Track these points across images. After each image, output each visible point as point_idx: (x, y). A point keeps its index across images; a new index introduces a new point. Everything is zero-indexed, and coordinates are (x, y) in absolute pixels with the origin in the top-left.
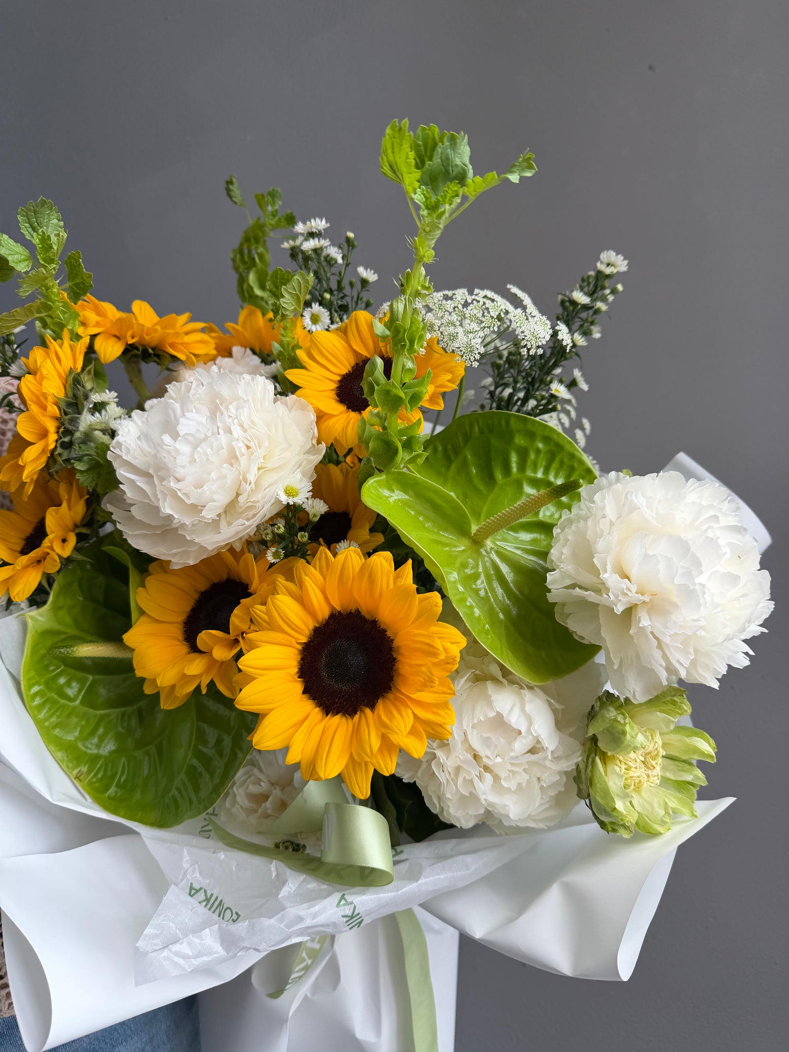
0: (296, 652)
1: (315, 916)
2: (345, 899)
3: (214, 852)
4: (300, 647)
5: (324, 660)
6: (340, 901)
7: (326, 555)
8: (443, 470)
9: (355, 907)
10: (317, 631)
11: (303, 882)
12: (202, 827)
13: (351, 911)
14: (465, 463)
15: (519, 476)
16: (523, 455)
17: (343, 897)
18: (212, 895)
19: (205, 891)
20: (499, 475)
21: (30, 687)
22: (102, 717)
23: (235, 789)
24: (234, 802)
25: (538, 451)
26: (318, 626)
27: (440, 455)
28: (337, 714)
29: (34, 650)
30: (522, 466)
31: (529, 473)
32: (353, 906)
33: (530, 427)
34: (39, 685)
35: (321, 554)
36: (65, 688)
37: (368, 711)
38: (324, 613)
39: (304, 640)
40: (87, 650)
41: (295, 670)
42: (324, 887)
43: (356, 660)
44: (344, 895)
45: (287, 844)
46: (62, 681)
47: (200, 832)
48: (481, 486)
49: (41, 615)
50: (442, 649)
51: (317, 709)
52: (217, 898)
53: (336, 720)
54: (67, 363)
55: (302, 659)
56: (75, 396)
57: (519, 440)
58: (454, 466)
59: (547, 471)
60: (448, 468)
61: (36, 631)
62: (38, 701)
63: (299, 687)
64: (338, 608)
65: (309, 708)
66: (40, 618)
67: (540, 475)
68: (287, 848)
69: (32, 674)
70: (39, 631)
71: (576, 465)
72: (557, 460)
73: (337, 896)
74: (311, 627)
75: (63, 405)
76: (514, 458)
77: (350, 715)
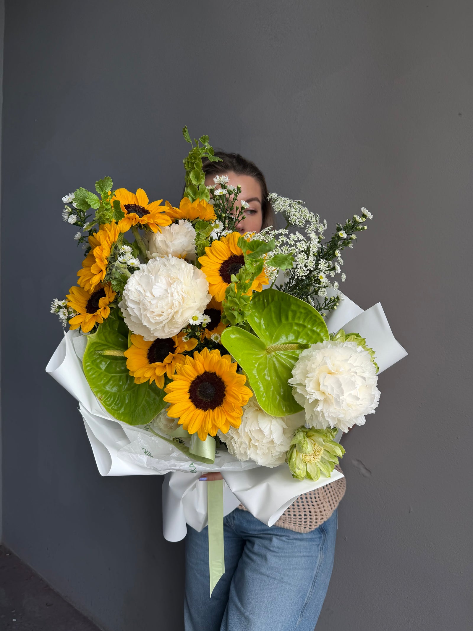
0: (189, 383)
1: (181, 466)
2: (193, 465)
3: (150, 436)
4: (191, 382)
5: (199, 388)
6: (191, 464)
7: (207, 350)
8: (261, 311)
9: (195, 469)
10: (198, 377)
11: (180, 454)
12: (145, 426)
13: (194, 469)
14: (270, 309)
15: (292, 322)
16: (294, 312)
17: (192, 464)
18: (147, 451)
19: (145, 449)
20: (283, 320)
21: (86, 363)
22: (112, 377)
23: (161, 416)
24: (160, 421)
25: (301, 313)
26: (199, 375)
27: (261, 302)
28: (200, 409)
29: (89, 349)
30: (294, 318)
31: (296, 321)
32: (195, 468)
33: (298, 303)
34: (89, 362)
35: (205, 350)
36: (99, 364)
37: (211, 411)
38: (202, 372)
39: (193, 379)
40: (109, 353)
41: (187, 390)
42: (187, 458)
43: (211, 391)
44: (193, 463)
45: (177, 440)
46: (98, 361)
47: (145, 428)
48: (275, 322)
49: (93, 336)
50: (241, 398)
51: (193, 406)
52: (149, 452)
53: (199, 412)
54: (112, 239)
55: (191, 386)
56: (115, 254)
57: (293, 307)
58: (266, 310)
59: (304, 321)
60: (263, 310)
61: (91, 343)
62: (88, 368)
63: (188, 396)
64: (208, 371)
65: (190, 405)
66: (92, 337)
67: (301, 322)
68: (177, 441)
69: (87, 358)
70: (92, 343)
71: (317, 320)
72: (309, 316)
73: (191, 462)
74: (196, 376)
75: (109, 259)
76: (290, 314)
77: (204, 410)
